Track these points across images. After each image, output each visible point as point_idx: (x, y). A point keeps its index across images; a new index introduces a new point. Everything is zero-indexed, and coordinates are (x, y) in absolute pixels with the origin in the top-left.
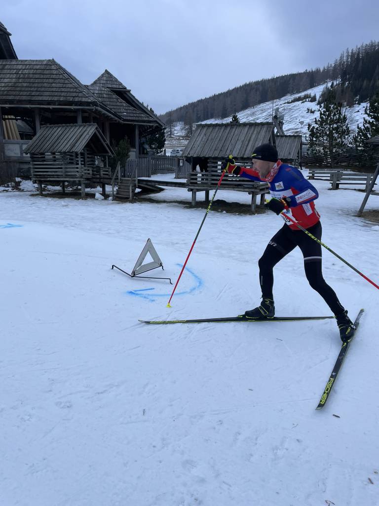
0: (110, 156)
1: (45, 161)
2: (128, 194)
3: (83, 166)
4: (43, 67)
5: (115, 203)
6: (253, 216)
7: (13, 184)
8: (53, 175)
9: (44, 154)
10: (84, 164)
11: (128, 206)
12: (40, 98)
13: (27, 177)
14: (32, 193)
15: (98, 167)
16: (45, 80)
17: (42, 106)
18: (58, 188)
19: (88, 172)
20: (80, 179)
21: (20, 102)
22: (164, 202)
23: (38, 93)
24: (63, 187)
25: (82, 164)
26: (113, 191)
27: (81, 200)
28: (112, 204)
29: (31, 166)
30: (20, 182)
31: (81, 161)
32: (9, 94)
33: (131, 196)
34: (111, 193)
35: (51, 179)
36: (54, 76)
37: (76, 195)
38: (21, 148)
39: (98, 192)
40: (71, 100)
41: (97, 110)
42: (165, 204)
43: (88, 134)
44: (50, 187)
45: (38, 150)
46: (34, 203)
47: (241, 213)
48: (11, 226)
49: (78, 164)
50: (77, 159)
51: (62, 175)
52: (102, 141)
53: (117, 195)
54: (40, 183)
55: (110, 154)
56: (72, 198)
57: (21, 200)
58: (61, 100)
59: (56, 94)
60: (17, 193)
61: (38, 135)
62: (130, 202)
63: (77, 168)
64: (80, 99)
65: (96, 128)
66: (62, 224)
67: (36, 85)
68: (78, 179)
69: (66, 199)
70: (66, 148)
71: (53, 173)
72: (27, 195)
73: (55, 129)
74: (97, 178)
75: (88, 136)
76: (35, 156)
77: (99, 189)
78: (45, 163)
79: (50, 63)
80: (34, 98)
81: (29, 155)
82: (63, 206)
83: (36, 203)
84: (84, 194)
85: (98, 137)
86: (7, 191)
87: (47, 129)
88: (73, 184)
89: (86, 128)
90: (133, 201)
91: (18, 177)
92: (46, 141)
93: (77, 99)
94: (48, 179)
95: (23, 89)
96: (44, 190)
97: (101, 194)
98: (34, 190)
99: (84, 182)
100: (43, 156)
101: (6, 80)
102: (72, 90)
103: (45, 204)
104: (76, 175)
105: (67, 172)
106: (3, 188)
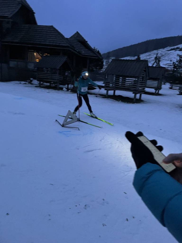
1: (43, 71)
6: (134, 104)
7: (29, 81)
8: (46, 78)
14: (36, 85)
16: (48, 35)
18: (48, 84)
20: (57, 81)
21: (36, 44)
22: (94, 94)
25: (59, 74)
28: (70, 93)
30: (32, 80)
34: (70, 88)
35: (45, 80)
36: (52, 33)
37: (55, 88)
41: (69, 50)
43: (63, 60)
47: (128, 102)
50: (57, 72)
51: (50, 79)
53: (73, 90)
57: (30, 88)
58: (54, 44)
59: (52, 41)
60: (30, 85)
63: (56, 76)
65: (67, 58)
67: (43, 37)
69: (50, 89)
70: (52, 67)
72: (34, 86)
75: (63, 62)
76: (39, 69)
77: (66, 86)
79: (51, 27)
82: (48, 92)
83: (36, 90)
84: (59, 88)
85: (67, 62)
88: (55, 83)
89: (62, 58)
91: (32, 78)
93: (61, 45)
95: (38, 38)
97: (66, 88)
99: (59, 82)
100: (42, 69)
101: (31, 34)
102: (59, 40)
103: (40, 91)
104: (56, 79)
105: (52, 77)
106: (24, 82)
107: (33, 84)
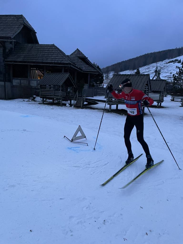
2: (80, 105)
3: (62, 91)
4: (49, 48)
7: (32, 98)
9: (46, 86)
11: (80, 110)
12: (47, 61)
13: (38, 95)
15: (69, 92)
16: (49, 53)
18: (51, 101)
19: (63, 94)
22: (97, 109)
23: (46, 59)
24: (53, 100)
27: (60, 106)
28: (73, 109)
29: (40, 91)
30: (36, 97)
31: (61, 89)
32: (33, 59)
33: (82, 106)
34: (73, 104)
36: (53, 52)
37: (58, 104)
40: (60, 62)
41: (71, 67)
42: (96, 110)
43: (65, 77)
44: (48, 100)
45: (43, 84)
46: (39, 107)
51: (52, 95)
52: (72, 81)
53: (76, 105)
54: (43, 98)
56: (56, 105)
57: (34, 106)
58: (55, 62)
59: (54, 59)
60: (33, 102)
61: (44, 77)
62: (81, 108)
64: (64, 62)
65: (69, 75)
67: (45, 55)
68: (59, 97)
69: (54, 106)
70: (55, 83)
71: (49, 94)
72: (37, 103)
74: (68, 97)
76: (42, 86)
77: (69, 102)
78: (46, 89)
79: (52, 46)
80: (44, 61)
81: (39, 86)
82: (51, 109)
83: (40, 107)
84: (62, 104)
85: (69, 79)
86: (29, 101)
88: (58, 99)
89: (65, 75)
90: (83, 108)
91: (35, 95)
93: (62, 62)
94: (47, 97)
95: (40, 57)
96: (45, 101)
97: (69, 104)
98: (41, 101)
99: (62, 98)
101: (33, 53)
103: (44, 107)
104: (59, 95)
105: (55, 94)
106: (28, 100)
107: (36, 101)
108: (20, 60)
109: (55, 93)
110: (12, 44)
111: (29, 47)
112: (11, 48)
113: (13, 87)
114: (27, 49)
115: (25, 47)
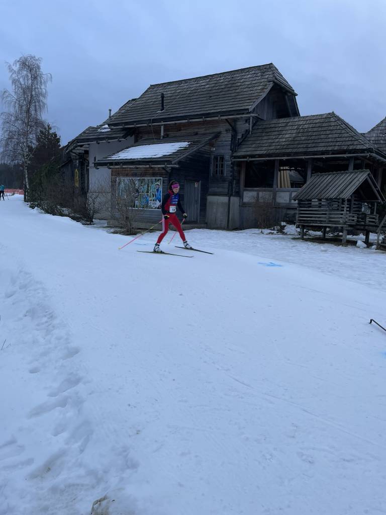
0: (379, 203)
1: (310, 207)
3: (348, 212)
4: (322, 121)
5: (378, 252)
7: (279, 227)
8: (316, 221)
9: (311, 200)
10: (350, 211)
12: (315, 149)
13: (291, 222)
14: (294, 237)
15: (365, 215)
16: (322, 133)
17: (316, 157)
18: (319, 233)
19: (353, 218)
20: (343, 226)
21: (296, 154)
23: (314, 145)
24: (325, 233)
25: (347, 211)
26: (378, 239)
27: (340, 246)
28: (376, 253)
29: (297, 212)
30: (285, 226)
31: (347, 208)
32: (288, 147)
35: (314, 224)
36: (331, 128)
37: (336, 241)
38: (291, 195)
39: (360, 239)
40: (345, 148)
41: (371, 156)
43: (358, 181)
44: (311, 232)
46: (294, 246)
48: (272, 265)
49: (343, 211)
50: (343, 206)
51: (325, 221)
52: (373, 187)
53: (382, 244)
54: (303, 227)
55: (380, 200)
57: (283, 243)
58: (336, 149)
60: (282, 236)
61: (308, 183)
63: (342, 214)
64: (355, 147)
65: (368, 175)
66: (319, 268)
67: (313, 138)
68: (341, 226)
69: (326, 244)
70: (333, 196)
71: (317, 219)
72: (289, 238)
73: (325, 177)
74: (362, 225)
75: (358, 182)
76: (302, 203)
77: (362, 236)
78: (310, 209)
79: (329, 116)
80: (310, 150)
81: (297, 202)
82: (322, 251)
83: (297, 246)
84: (345, 241)
85: (369, 184)
86: (272, 233)
87: (318, 177)
88: (335, 230)
89: (357, 175)
91: (284, 221)
92: (314, 188)
93: (351, 147)
94: (311, 224)
96: (305, 234)
97: (363, 242)
98: (296, 234)
99: (347, 228)
100: (310, 202)
101: (287, 136)
102: (347, 139)
103: (304, 247)
105: (331, 218)
106: (269, 231)
107: (286, 234)
108: (261, 152)
109: (333, 216)
110: (250, 122)
111: (280, 125)
112: (247, 131)
113: (243, 205)
114: (277, 129)
115: (273, 126)
